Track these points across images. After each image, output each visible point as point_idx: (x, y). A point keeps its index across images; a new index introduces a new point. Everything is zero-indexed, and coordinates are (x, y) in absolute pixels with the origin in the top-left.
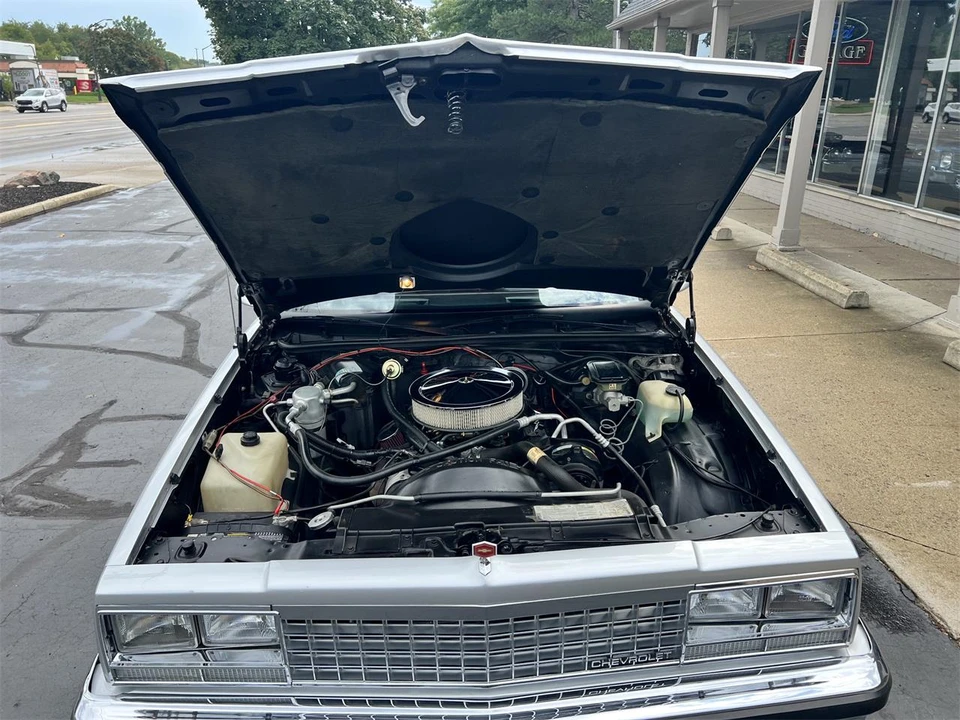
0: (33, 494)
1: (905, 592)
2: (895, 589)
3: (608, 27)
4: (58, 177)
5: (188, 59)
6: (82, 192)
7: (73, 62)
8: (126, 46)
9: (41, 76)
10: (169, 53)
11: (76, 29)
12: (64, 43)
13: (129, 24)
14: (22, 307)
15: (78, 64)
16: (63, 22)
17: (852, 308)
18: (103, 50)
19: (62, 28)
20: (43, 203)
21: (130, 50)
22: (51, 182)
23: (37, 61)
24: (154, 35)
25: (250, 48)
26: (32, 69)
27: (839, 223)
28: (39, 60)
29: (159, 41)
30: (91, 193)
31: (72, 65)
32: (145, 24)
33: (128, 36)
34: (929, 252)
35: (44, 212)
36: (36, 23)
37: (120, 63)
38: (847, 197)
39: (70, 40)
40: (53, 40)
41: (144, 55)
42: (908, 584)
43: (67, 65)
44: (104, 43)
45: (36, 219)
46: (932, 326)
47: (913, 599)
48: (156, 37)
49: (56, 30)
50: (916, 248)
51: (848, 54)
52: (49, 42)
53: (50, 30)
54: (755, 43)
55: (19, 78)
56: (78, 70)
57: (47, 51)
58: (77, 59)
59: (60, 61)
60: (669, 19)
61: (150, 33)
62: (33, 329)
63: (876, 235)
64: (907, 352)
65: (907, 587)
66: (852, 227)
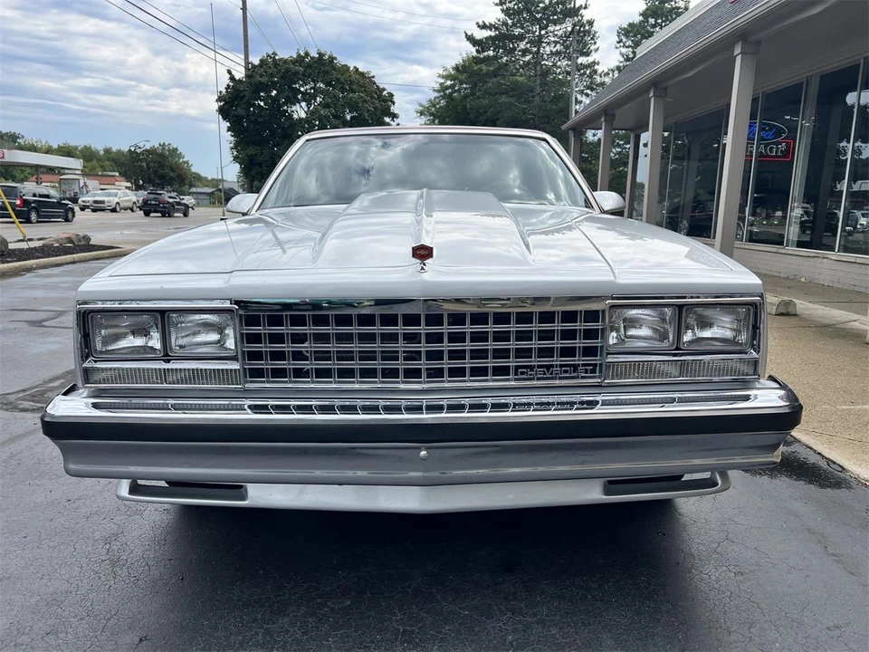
0: (33, 401)
1: (833, 466)
2: (823, 464)
3: (563, 127)
4: (90, 239)
5: (209, 179)
6: (108, 251)
7: (114, 176)
8: (160, 163)
9: (85, 185)
10: (194, 173)
11: (119, 152)
12: (108, 163)
13: (163, 149)
14: (44, 308)
15: (118, 179)
16: (108, 146)
17: (782, 314)
18: (140, 166)
19: (108, 151)
20: (74, 256)
21: (162, 165)
22: (83, 243)
23: (83, 175)
24: (183, 158)
25: (262, 154)
26: (78, 180)
27: (770, 273)
28: (84, 174)
29: (187, 162)
30: (116, 252)
31: (113, 179)
32: (176, 149)
33: (162, 155)
34: (852, 288)
35: (74, 262)
36: (85, 146)
37: (153, 176)
38: (775, 250)
39: (113, 161)
40: (99, 160)
41: (173, 170)
42: (835, 460)
43: (108, 178)
44: (141, 160)
45: (65, 266)
46: (856, 325)
47: (840, 469)
48: (185, 160)
49: (102, 153)
50: (840, 286)
51: (771, 152)
52: (95, 162)
53: (97, 152)
54: (689, 142)
55: (66, 187)
56: (116, 183)
57: (93, 169)
58: (117, 174)
59: (102, 176)
60: (614, 115)
61: (180, 156)
62: (53, 319)
63: (803, 280)
64: (832, 338)
65: (834, 463)
66: (782, 275)
